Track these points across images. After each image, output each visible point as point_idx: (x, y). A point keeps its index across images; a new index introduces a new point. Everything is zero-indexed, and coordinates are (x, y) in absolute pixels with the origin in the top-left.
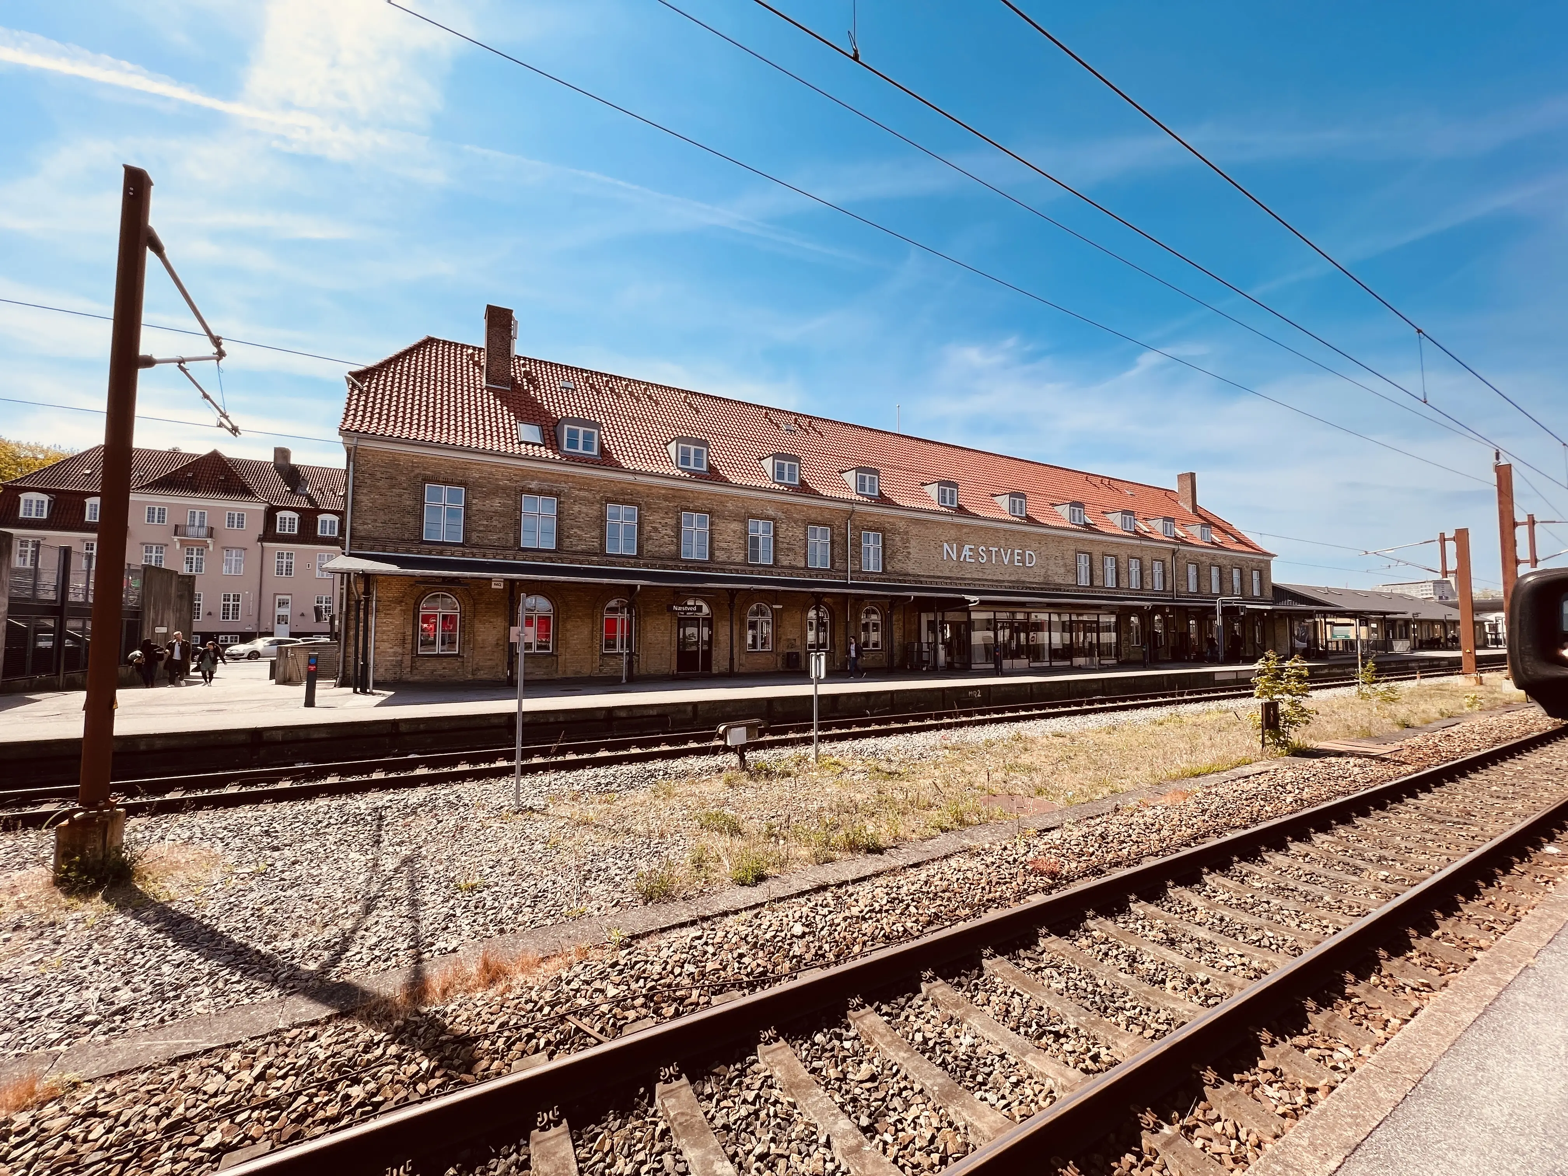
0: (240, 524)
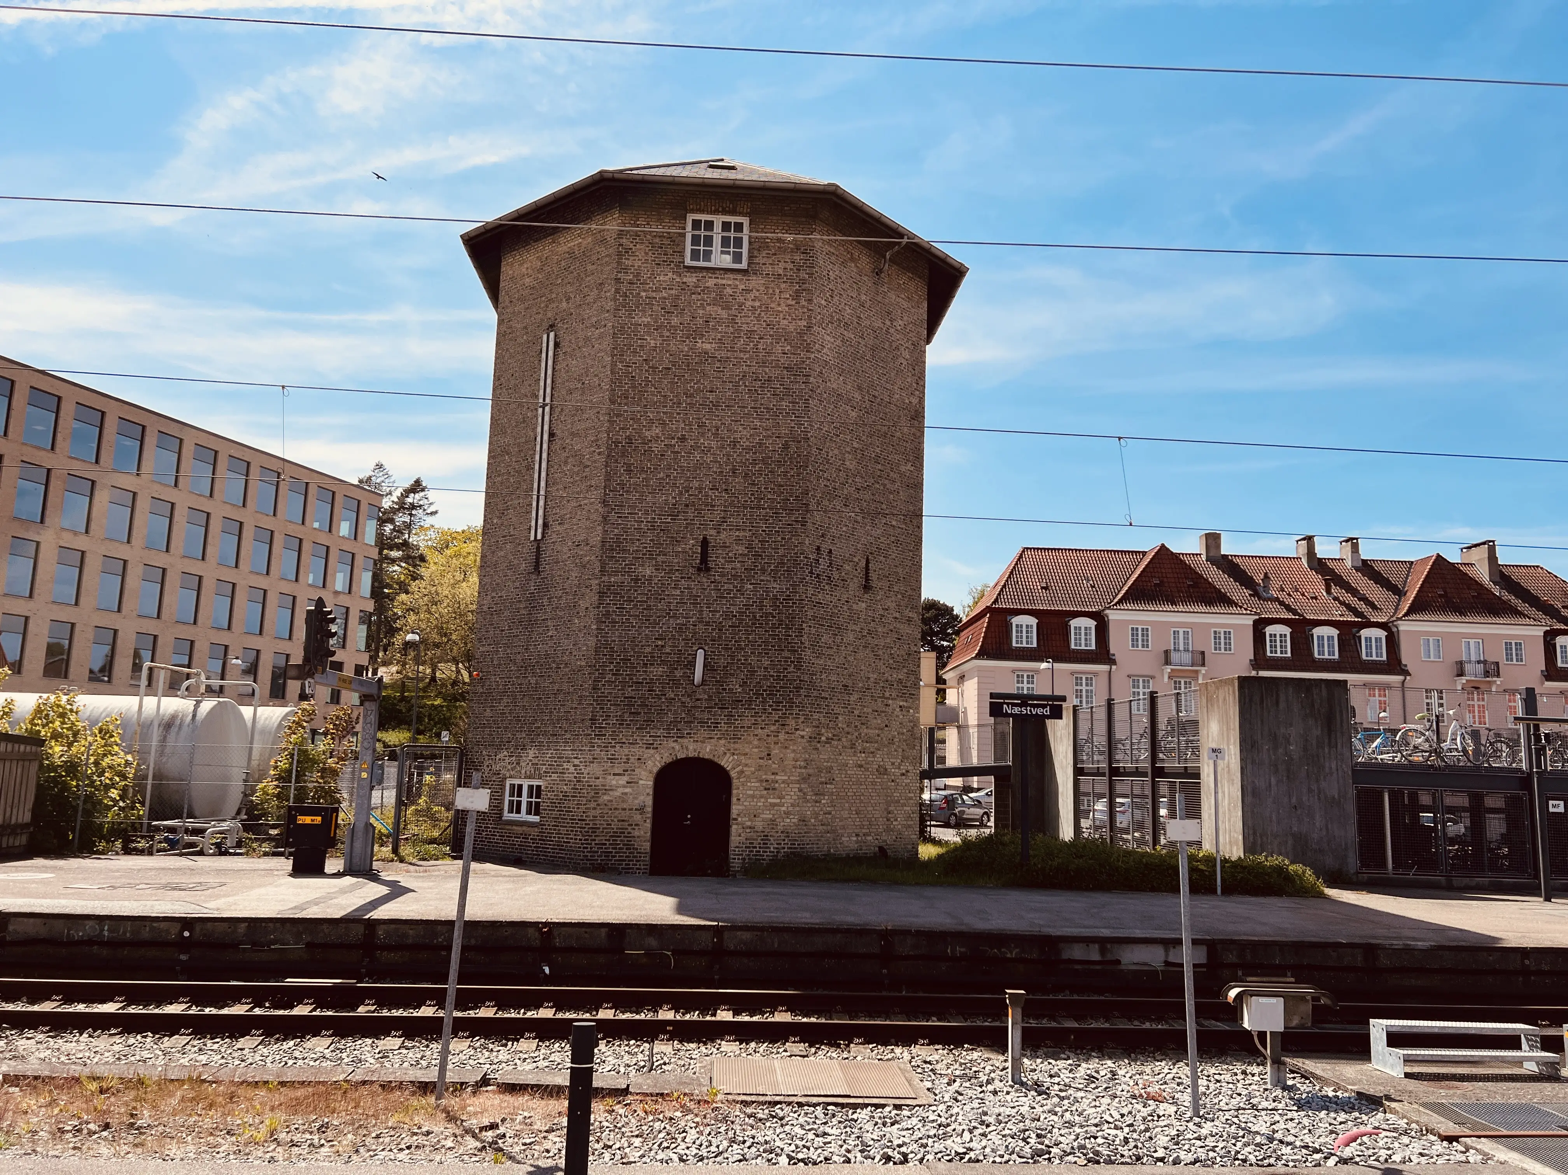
0: (1228, 645)
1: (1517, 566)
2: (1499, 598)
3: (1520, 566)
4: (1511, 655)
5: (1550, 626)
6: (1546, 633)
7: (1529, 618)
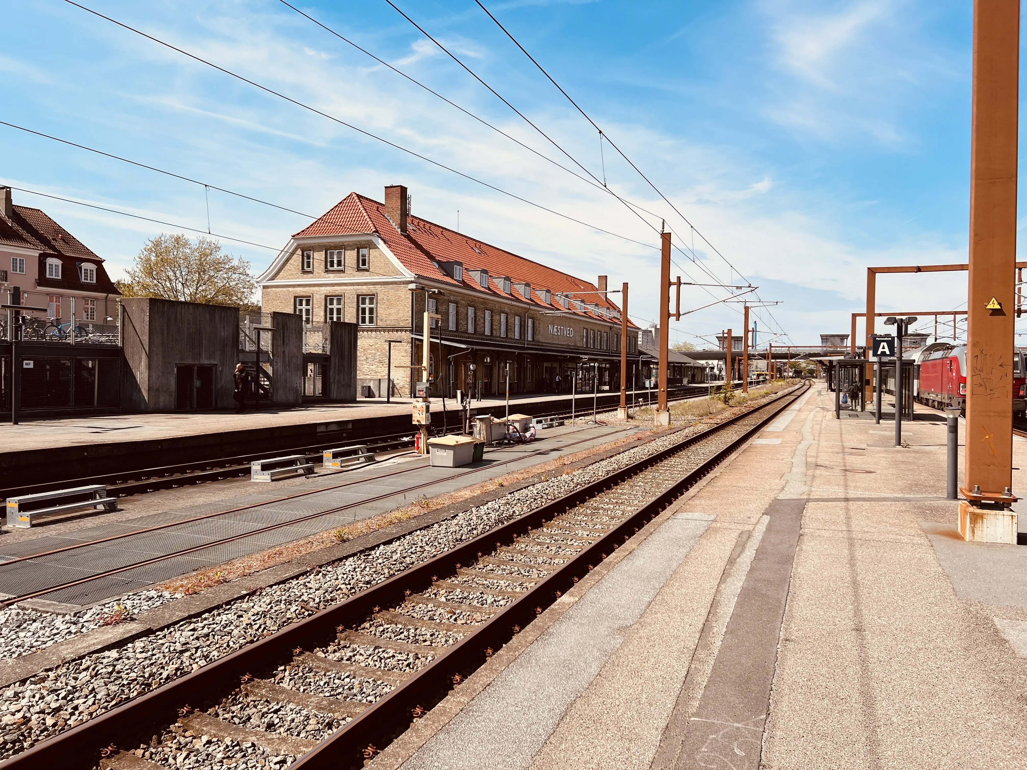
1: (25, 208)
2: (11, 228)
3: (27, 208)
4: (16, 267)
5: (43, 250)
6: (40, 254)
7: (30, 244)
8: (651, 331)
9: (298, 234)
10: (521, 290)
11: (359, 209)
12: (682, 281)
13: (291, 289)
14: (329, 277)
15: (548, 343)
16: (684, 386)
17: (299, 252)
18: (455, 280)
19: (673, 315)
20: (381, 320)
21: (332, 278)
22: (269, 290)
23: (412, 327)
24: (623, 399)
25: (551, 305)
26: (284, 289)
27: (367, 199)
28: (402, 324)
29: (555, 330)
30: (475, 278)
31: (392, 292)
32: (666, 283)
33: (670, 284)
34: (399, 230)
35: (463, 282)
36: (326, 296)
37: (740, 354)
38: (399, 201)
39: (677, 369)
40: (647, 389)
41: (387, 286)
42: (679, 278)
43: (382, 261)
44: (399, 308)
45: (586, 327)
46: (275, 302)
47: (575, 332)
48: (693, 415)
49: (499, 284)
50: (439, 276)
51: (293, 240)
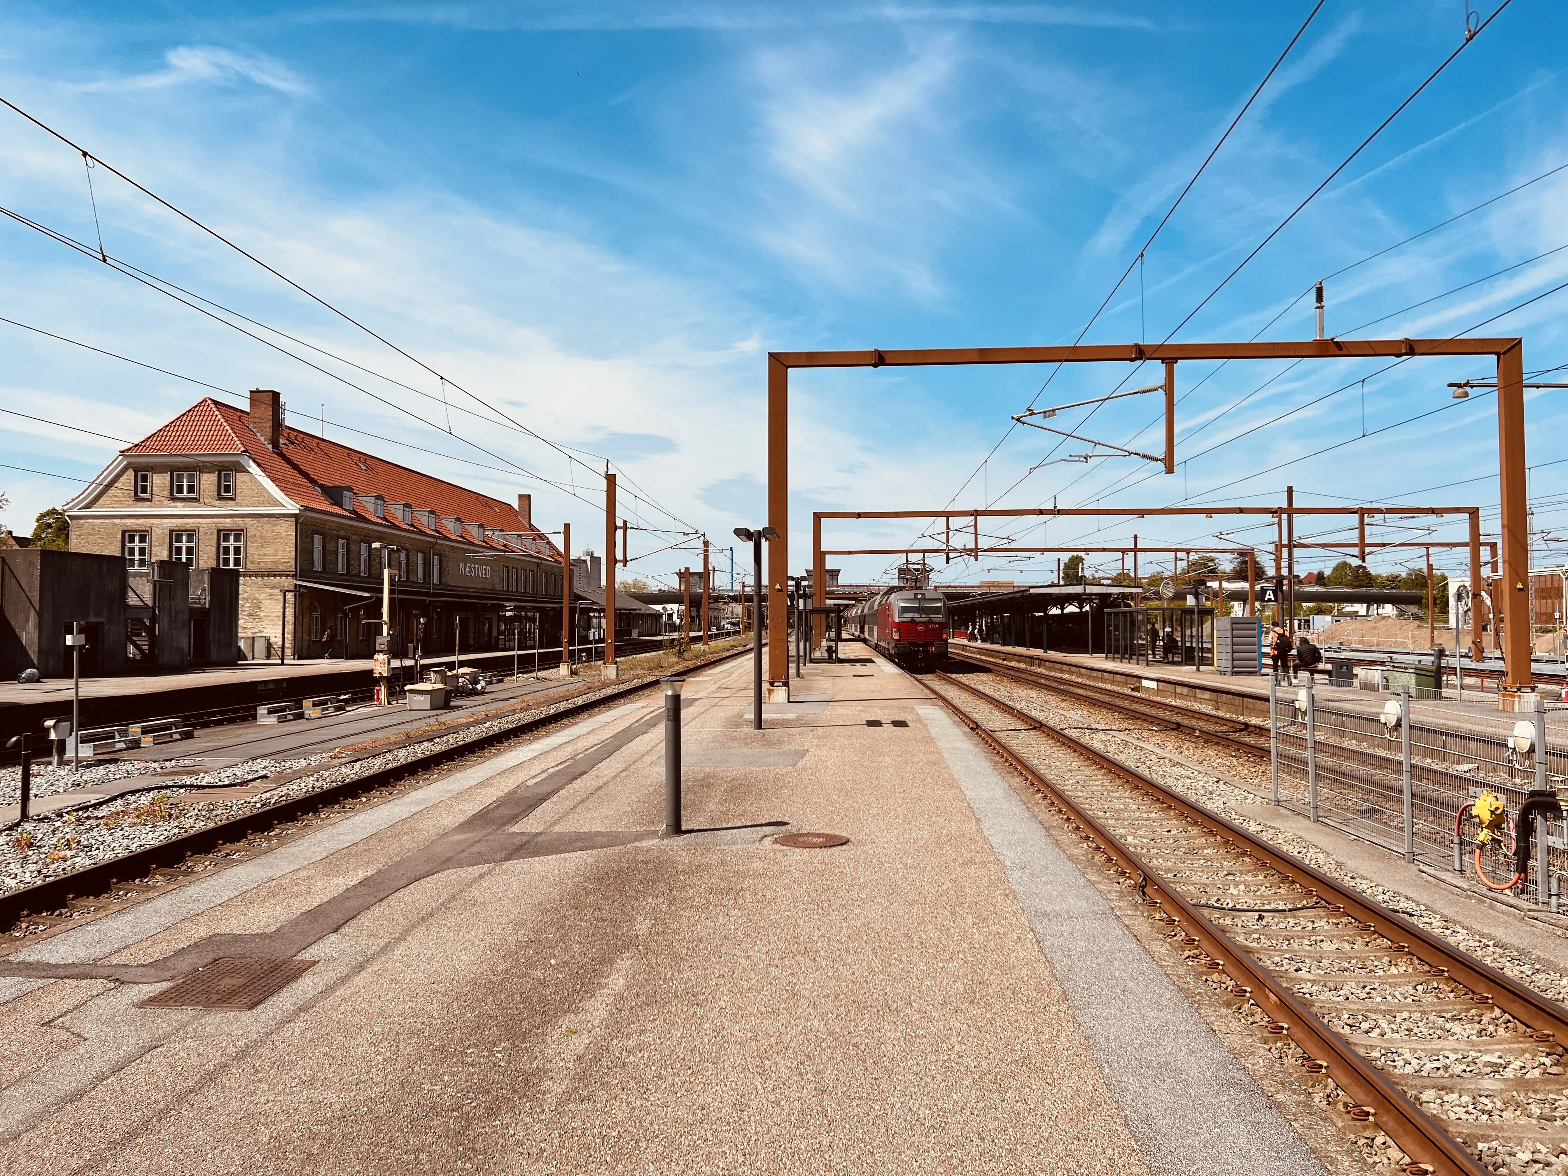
8: (585, 561)
9: (129, 449)
10: (424, 520)
11: (219, 420)
12: (629, 525)
13: (117, 521)
14: (176, 507)
15: (461, 587)
16: (634, 639)
17: (131, 473)
18: (345, 510)
19: (620, 561)
20: (252, 562)
21: (180, 508)
22: (82, 521)
23: (296, 571)
24: (565, 655)
25: (462, 537)
26: (107, 521)
27: (225, 405)
28: (281, 568)
29: (468, 569)
30: (369, 506)
31: (267, 527)
32: (612, 528)
33: (616, 528)
34: (270, 446)
35: (354, 512)
36: (171, 531)
37: (700, 596)
38: (270, 409)
39: (624, 617)
40: (590, 642)
41: (261, 520)
42: (625, 522)
43: (254, 487)
44: (277, 547)
45: (506, 564)
46: (91, 538)
47: (493, 570)
48: (642, 669)
49: (398, 513)
50: (326, 506)
51: (121, 457)
